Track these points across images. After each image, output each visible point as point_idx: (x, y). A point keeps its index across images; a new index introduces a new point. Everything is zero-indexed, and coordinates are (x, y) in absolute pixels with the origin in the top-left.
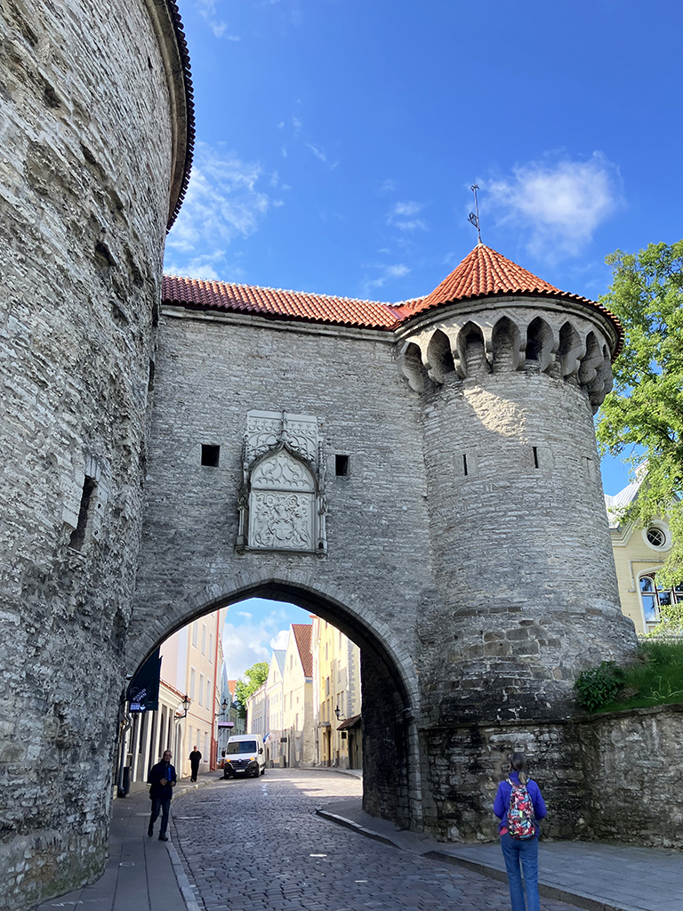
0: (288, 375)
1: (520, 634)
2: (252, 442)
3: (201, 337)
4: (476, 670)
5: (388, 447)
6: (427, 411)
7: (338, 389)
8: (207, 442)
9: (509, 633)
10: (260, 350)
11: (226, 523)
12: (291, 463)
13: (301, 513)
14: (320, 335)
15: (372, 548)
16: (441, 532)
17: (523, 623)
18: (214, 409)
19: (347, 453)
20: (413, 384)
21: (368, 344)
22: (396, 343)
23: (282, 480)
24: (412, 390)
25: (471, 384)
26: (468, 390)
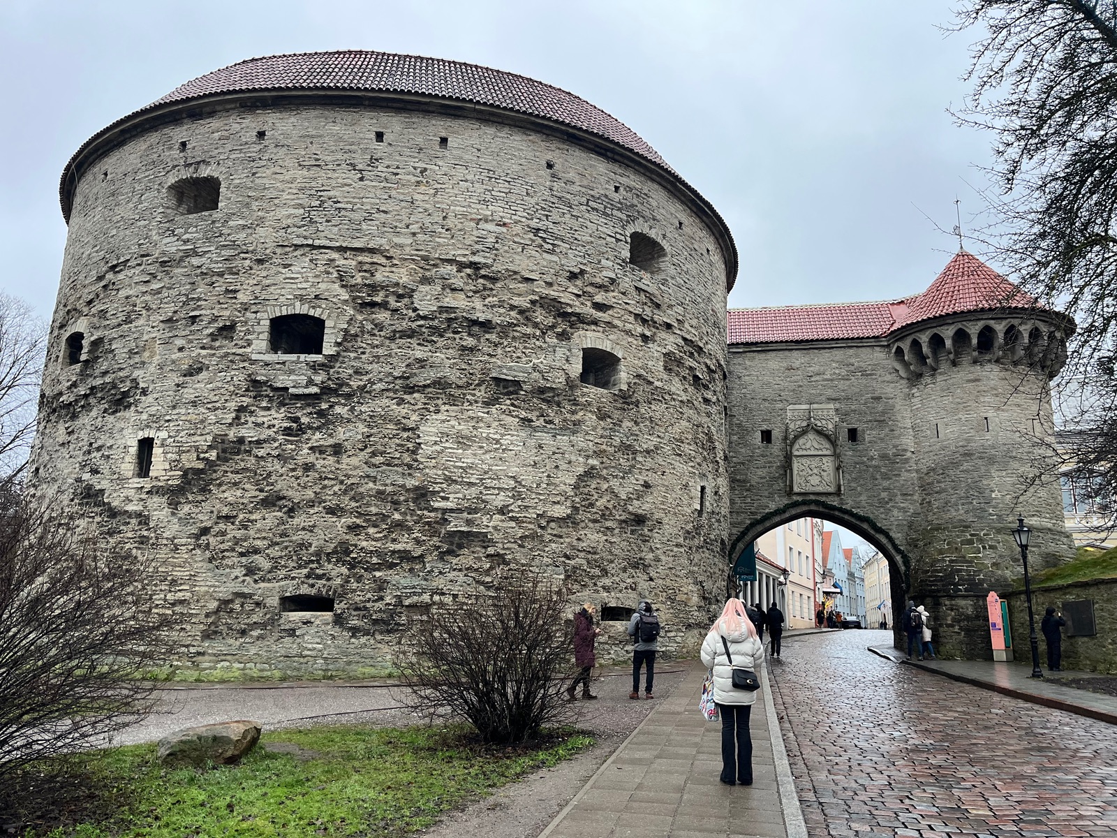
0: (813, 379)
1: (970, 542)
2: (792, 426)
3: (756, 362)
4: (940, 564)
5: (884, 420)
6: (913, 392)
8: (765, 427)
9: (962, 541)
10: (793, 365)
11: (779, 478)
12: (817, 438)
13: (826, 469)
14: (833, 348)
16: (922, 475)
17: (971, 535)
18: (766, 408)
19: (855, 426)
20: (902, 373)
21: (868, 349)
22: (888, 346)
24: (902, 378)
25: (940, 374)
26: (939, 378)
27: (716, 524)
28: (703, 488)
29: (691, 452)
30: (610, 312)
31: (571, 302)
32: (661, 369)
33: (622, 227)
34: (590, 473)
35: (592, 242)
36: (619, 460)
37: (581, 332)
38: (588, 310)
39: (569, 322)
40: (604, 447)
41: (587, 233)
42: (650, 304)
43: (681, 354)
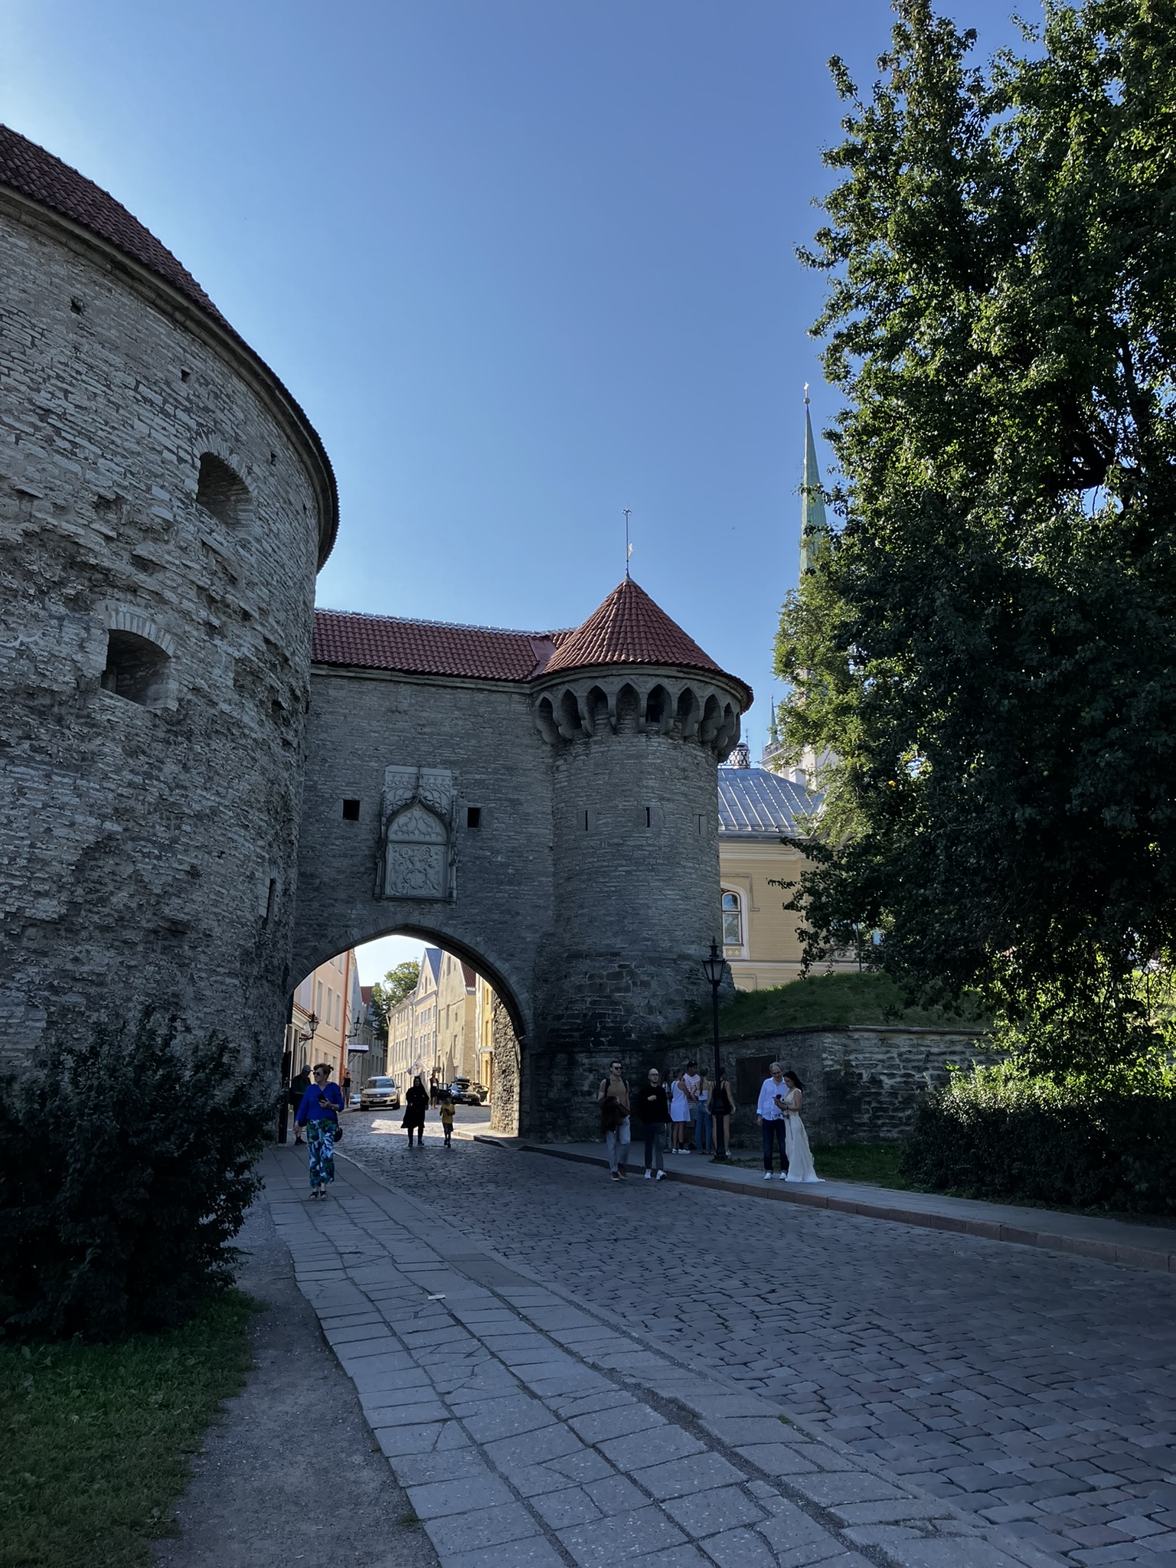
0: (425, 730)
1: (617, 976)
2: (390, 796)
3: (342, 693)
4: (578, 1006)
5: (518, 799)
6: (558, 763)
7: (473, 742)
8: (349, 797)
9: (608, 974)
10: (398, 704)
11: (365, 873)
12: (425, 816)
13: (434, 863)
14: (457, 687)
15: (498, 895)
16: (561, 881)
17: (620, 966)
18: (354, 765)
19: (479, 805)
20: (546, 737)
21: (504, 696)
22: (532, 694)
23: (417, 832)
24: (545, 743)
25: (596, 743)
26: (595, 748)
27: (282, 942)
28: (273, 882)
29: (262, 823)
30: (160, 576)
31: (97, 548)
32: (230, 683)
33: (190, 440)
34: (104, 846)
35: (139, 454)
36: (153, 827)
37: (112, 604)
38: (122, 566)
39: (90, 580)
40: (132, 803)
41: (132, 437)
42: (221, 575)
43: (261, 664)
